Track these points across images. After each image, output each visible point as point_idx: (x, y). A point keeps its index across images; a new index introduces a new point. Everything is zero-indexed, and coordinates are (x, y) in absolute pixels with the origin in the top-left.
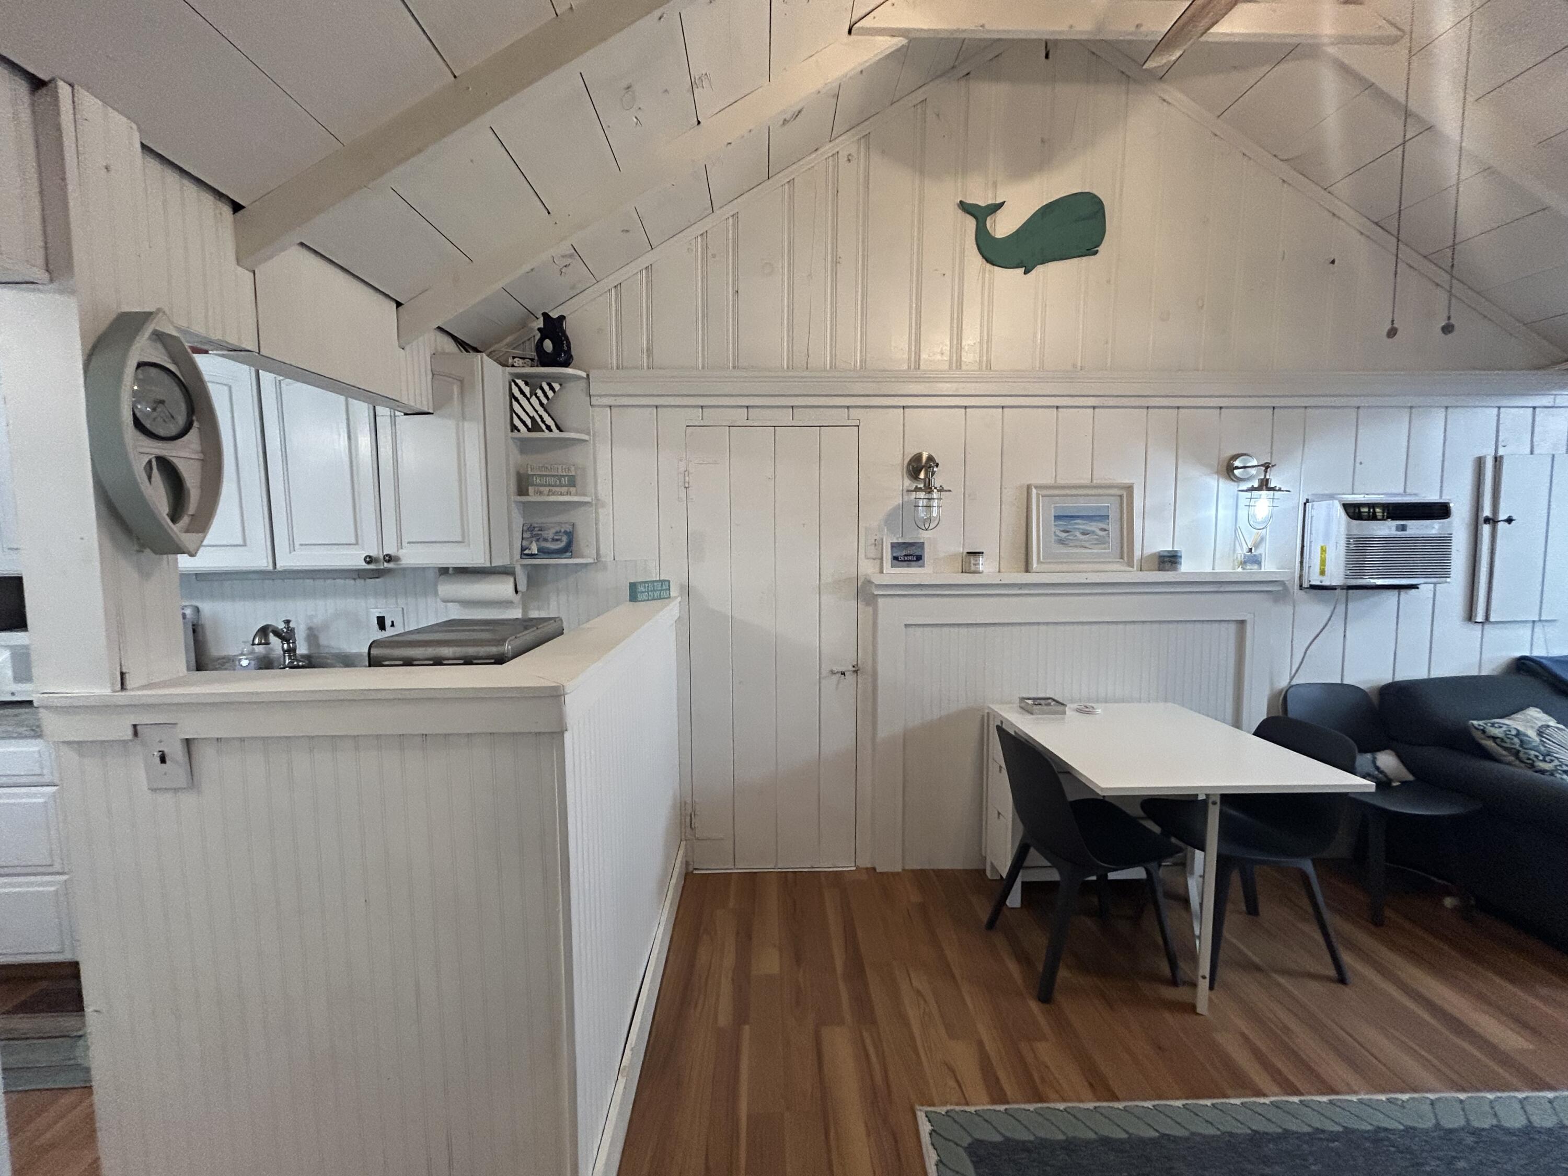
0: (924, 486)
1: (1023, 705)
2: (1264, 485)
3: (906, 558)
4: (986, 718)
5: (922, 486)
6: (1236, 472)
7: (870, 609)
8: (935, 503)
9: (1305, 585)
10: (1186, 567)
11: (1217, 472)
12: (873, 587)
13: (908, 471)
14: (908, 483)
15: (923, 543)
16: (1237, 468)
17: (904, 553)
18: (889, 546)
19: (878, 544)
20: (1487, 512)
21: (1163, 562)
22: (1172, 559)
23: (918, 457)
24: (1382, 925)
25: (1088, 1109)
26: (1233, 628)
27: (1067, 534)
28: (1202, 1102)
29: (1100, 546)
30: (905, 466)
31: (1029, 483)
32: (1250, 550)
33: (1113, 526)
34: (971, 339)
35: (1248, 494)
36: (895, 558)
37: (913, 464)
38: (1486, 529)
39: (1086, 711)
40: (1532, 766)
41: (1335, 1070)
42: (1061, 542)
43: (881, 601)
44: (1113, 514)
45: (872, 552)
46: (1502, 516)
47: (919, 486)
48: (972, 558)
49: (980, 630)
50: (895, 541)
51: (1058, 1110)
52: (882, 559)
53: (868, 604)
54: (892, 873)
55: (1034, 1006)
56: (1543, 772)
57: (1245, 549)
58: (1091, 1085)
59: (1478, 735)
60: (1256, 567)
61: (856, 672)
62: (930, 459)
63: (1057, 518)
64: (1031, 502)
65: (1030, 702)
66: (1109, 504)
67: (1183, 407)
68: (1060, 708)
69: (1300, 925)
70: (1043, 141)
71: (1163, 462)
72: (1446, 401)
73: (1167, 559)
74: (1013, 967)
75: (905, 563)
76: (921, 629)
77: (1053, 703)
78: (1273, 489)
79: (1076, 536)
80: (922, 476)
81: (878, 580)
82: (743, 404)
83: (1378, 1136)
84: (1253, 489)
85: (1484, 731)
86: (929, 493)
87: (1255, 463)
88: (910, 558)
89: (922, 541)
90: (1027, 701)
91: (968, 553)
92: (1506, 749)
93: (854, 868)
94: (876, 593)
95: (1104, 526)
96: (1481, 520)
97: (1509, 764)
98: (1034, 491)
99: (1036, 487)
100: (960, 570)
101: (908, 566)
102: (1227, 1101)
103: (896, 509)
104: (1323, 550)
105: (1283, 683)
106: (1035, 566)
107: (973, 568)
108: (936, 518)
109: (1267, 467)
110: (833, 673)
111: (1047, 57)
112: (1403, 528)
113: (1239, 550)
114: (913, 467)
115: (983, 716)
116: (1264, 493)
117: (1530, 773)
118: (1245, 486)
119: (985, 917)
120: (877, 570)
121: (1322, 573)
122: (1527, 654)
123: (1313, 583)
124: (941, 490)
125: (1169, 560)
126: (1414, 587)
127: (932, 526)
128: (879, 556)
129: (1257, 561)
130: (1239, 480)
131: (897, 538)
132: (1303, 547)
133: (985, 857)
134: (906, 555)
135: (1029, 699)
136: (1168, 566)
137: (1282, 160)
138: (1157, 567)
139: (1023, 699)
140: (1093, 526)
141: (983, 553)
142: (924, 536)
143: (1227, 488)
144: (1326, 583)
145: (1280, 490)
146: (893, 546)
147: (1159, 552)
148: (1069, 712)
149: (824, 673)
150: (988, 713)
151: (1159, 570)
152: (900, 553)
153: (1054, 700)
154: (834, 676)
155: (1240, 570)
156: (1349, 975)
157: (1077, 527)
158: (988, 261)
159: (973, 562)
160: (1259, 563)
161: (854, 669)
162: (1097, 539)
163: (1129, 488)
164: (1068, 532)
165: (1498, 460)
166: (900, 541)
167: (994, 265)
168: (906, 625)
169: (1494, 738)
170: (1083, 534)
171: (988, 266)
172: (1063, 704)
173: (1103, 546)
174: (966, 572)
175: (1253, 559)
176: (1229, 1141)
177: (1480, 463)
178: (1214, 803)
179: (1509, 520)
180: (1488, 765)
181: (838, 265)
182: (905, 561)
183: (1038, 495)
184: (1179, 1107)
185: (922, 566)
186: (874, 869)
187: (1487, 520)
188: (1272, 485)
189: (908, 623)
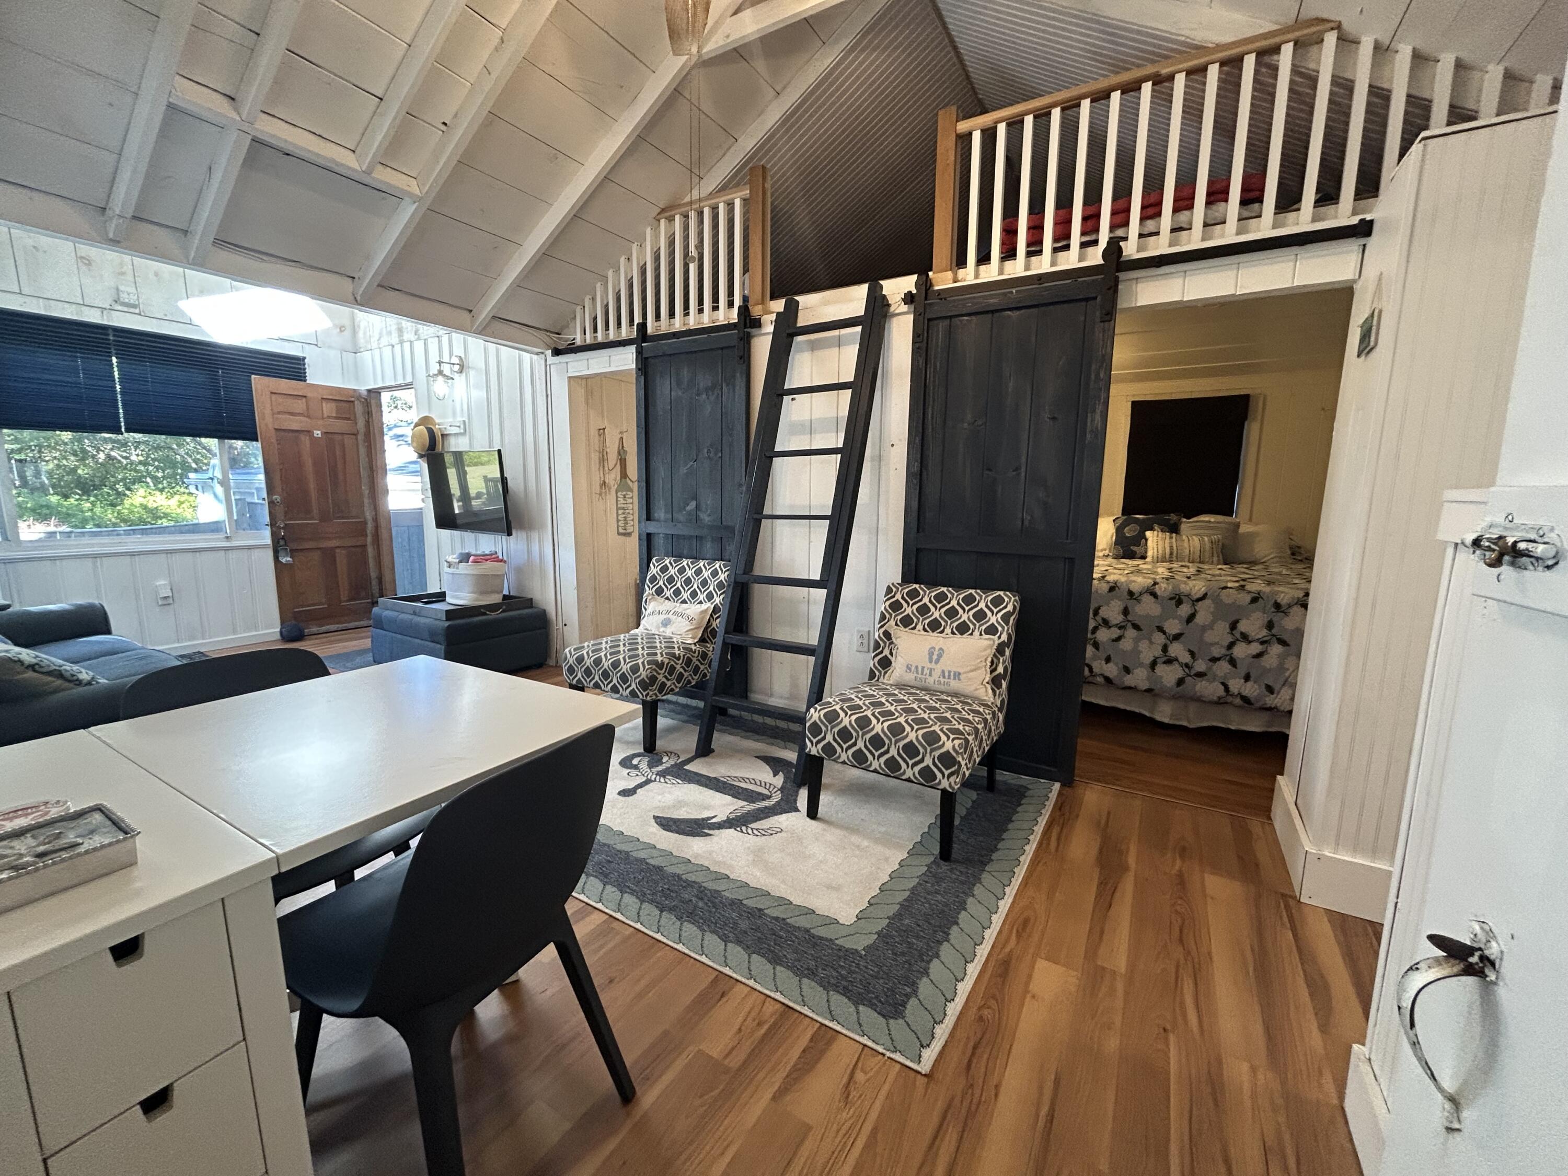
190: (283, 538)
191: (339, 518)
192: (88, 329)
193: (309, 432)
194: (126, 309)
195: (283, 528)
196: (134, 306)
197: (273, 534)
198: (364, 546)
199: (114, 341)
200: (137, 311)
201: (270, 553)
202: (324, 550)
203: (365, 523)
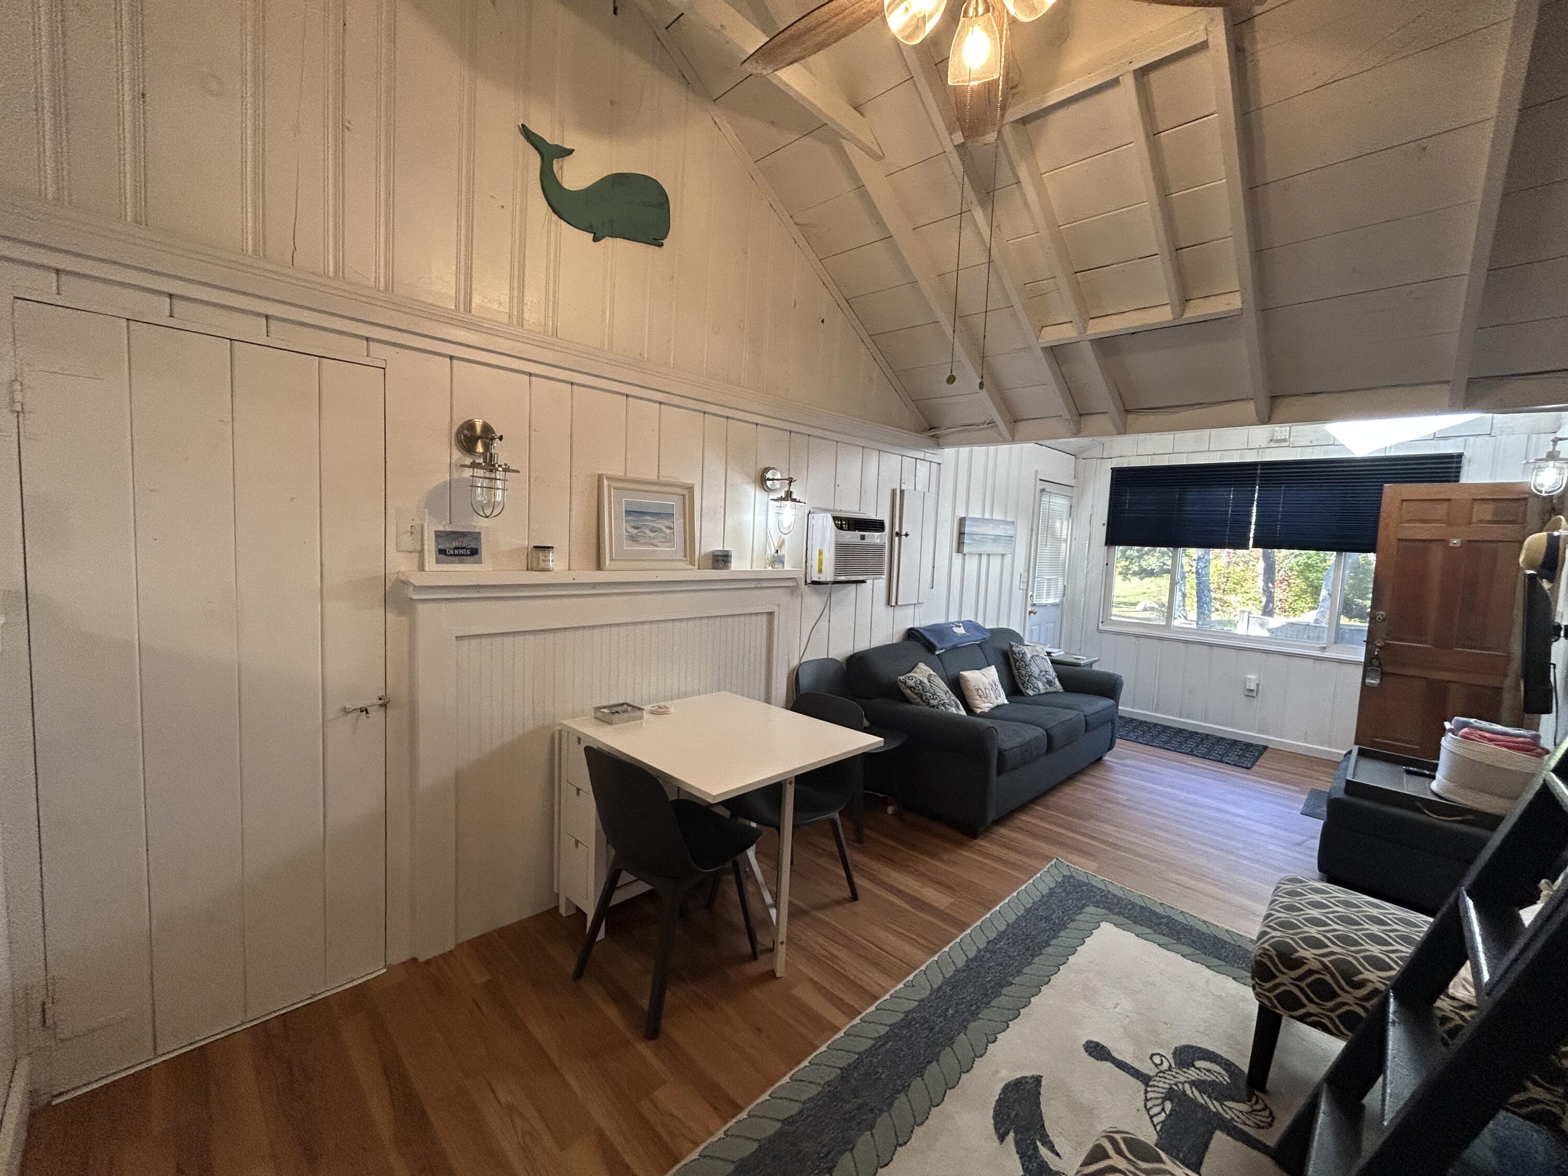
0: (485, 461)
1: (599, 714)
2: (789, 496)
3: (456, 552)
4: (557, 736)
5: (481, 461)
6: (769, 483)
7: (404, 620)
8: (499, 484)
9: (809, 581)
10: (735, 565)
11: (755, 482)
12: (411, 588)
13: (459, 442)
14: (457, 455)
15: (479, 533)
16: (769, 479)
17: (454, 545)
18: (433, 536)
19: (417, 532)
20: (897, 529)
21: (718, 561)
22: (724, 558)
23: (470, 425)
24: (862, 842)
25: (720, 1139)
26: (765, 617)
27: (638, 530)
28: (801, 1066)
29: (665, 544)
30: (453, 435)
31: (600, 472)
32: (777, 551)
33: (678, 524)
34: (534, 297)
35: (778, 504)
36: (442, 552)
37: (466, 432)
38: (897, 539)
39: (659, 712)
40: (928, 704)
41: (872, 978)
42: (632, 538)
43: (421, 608)
44: (677, 512)
45: (408, 542)
46: (904, 533)
47: (477, 461)
48: (541, 554)
49: (549, 637)
50: (441, 529)
51: (695, 1160)
52: (422, 552)
53: (401, 612)
54: (442, 956)
55: (645, 1049)
56: (933, 706)
57: (773, 551)
58: (715, 1108)
59: (902, 686)
60: (781, 566)
61: (384, 706)
62: (487, 428)
63: (628, 513)
64: (603, 492)
65: (606, 711)
66: (674, 502)
67: (733, 419)
68: (638, 713)
69: (818, 861)
70: (612, 103)
71: (715, 467)
72: (879, 446)
73: (721, 558)
74: (612, 1013)
75: (453, 558)
76: (478, 640)
77: (629, 708)
78: (795, 500)
79: (645, 533)
80: (480, 448)
81: (418, 579)
82: (166, 290)
83: (908, 1021)
84: (781, 499)
85: (905, 683)
86: (491, 471)
87: (778, 476)
88: (462, 552)
89: (477, 530)
90: (602, 710)
91: (535, 547)
92: (916, 694)
93: (385, 970)
94: (414, 597)
95: (671, 525)
96: (894, 534)
97: (917, 704)
98: (606, 482)
99: (608, 478)
100: (526, 568)
101: (461, 562)
102: (818, 1052)
103: (442, 486)
104: (821, 553)
105: (795, 662)
106: (608, 562)
107: (542, 565)
108: (499, 503)
109: (791, 481)
110: (346, 711)
111: (615, 12)
112: (863, 538)
113: (768, 552)
114: (465, 436)
115: (553, 737)
116: (789, 503)
117: (927, 708)
118: (775, 496)
119: (571, 967)
120: (415, 566)
121: (820, 571)
122: (912, 626)
123: (814, 579)
124: (506, 470)
125: (721, 559)
126: (864, 582)
127: (495, 513)
128: (419, 548)
129: (781, 561)
130: (769, 490)
131: (444, 526)
132: (807, 549)
133: (558, 895)
134: (456, 548)
135: (605, 707)
136: (721, 565)
137: (796, 224)
138: (711, 566)
139: (598, 709)
140: (661, 524)
141: (553, 548)
142: (480, 524)
143: (761, 495)
144: (823, 579)
145: (799, 502)
146: (438, 535)
147: (713, 552)
148: (646, 715)
149: (331, 715)
150: (560, 731)
151: (714, 568)
152: (450, 545)
153: (629, 705)
154: (349, 715)
155: (770, 568)
156: (860, 893)
157: (646, 523)
158: (554, 211)
159: (541, 558)
160: (783, 563)
161: (381, 702)
162: (664, 538)
163: (691, 489)
164: (638, 528)
165: (902, 492)
166: (448, 529)
167: (561, 218)
168: (457, 637)
169: (910, 687)
170: (652, 531)
171: (555, 217)
172: (640, 709)
173: (668, 544)
174: (532, 570)
175: (778, 560)
176: (829, 1092)
177: (894, 492)
178: (791, 783)
179: (907, 535)
180: (908, 706)
181: (347, 133)
182: (455, 555)
183: (609, 487)
184: (788, 1083)
185: (480, 562)
186: (415, 960)
187: (897, 534)
188: (794, 497)
189: (460, 634)
190: (1377, 657)
191: (1463, 646)
192: (1248, 468)
193: (1443, 540)
194: (1278, 445)
195: (1380, 648)
196: (1285, 440)
197: (1368, 651)
198: (1499, 690)
199: (1261, 473)
200: (1287, 444)
201: (1360, 671)
202: (1431, 683)
203: (1508, 659)
